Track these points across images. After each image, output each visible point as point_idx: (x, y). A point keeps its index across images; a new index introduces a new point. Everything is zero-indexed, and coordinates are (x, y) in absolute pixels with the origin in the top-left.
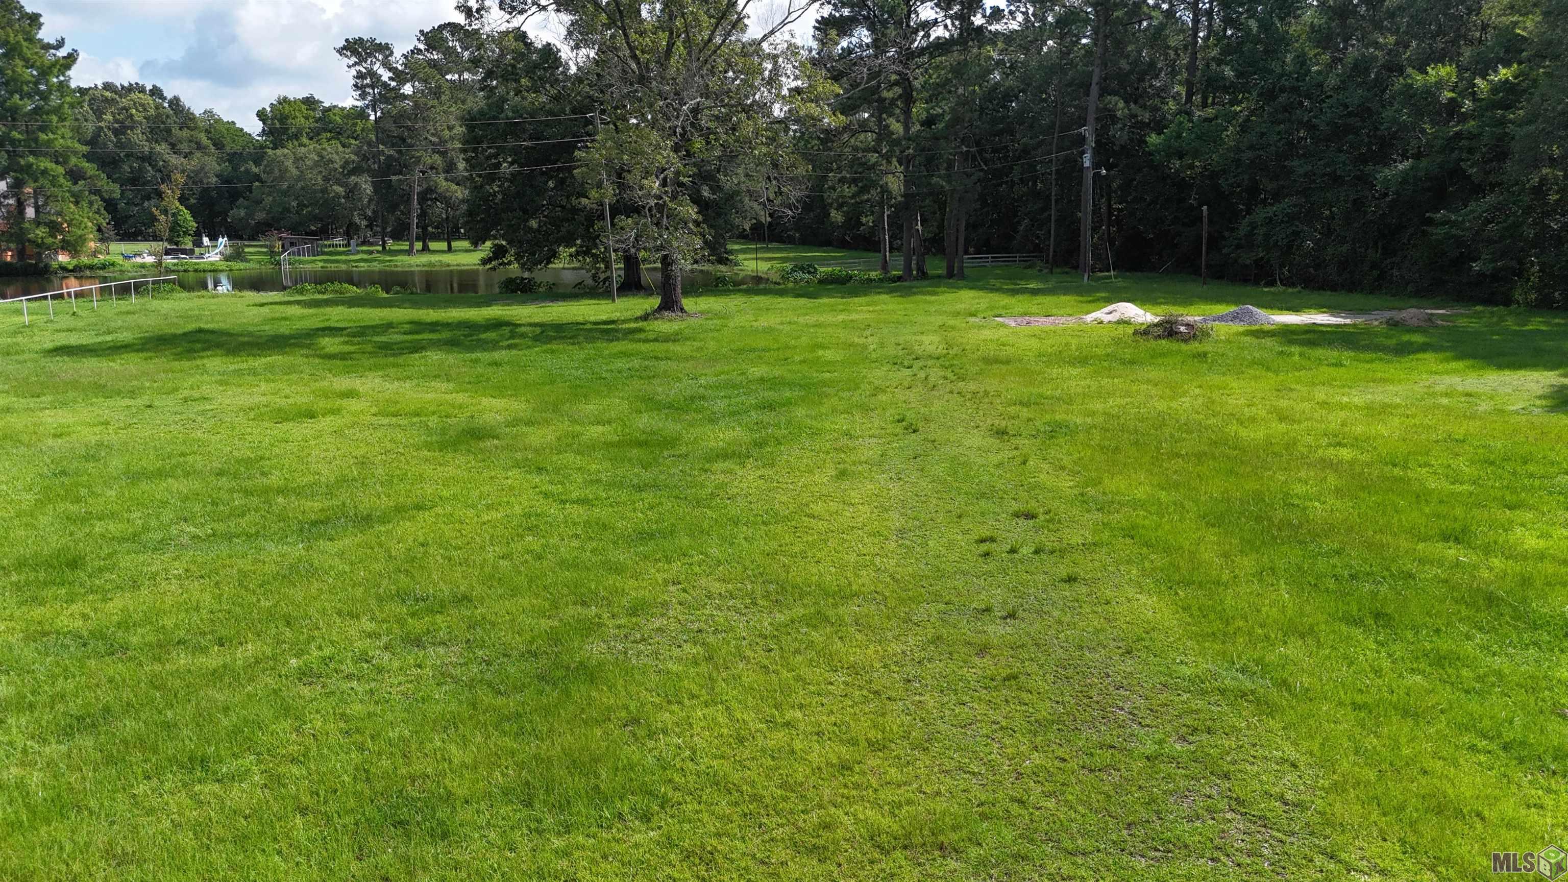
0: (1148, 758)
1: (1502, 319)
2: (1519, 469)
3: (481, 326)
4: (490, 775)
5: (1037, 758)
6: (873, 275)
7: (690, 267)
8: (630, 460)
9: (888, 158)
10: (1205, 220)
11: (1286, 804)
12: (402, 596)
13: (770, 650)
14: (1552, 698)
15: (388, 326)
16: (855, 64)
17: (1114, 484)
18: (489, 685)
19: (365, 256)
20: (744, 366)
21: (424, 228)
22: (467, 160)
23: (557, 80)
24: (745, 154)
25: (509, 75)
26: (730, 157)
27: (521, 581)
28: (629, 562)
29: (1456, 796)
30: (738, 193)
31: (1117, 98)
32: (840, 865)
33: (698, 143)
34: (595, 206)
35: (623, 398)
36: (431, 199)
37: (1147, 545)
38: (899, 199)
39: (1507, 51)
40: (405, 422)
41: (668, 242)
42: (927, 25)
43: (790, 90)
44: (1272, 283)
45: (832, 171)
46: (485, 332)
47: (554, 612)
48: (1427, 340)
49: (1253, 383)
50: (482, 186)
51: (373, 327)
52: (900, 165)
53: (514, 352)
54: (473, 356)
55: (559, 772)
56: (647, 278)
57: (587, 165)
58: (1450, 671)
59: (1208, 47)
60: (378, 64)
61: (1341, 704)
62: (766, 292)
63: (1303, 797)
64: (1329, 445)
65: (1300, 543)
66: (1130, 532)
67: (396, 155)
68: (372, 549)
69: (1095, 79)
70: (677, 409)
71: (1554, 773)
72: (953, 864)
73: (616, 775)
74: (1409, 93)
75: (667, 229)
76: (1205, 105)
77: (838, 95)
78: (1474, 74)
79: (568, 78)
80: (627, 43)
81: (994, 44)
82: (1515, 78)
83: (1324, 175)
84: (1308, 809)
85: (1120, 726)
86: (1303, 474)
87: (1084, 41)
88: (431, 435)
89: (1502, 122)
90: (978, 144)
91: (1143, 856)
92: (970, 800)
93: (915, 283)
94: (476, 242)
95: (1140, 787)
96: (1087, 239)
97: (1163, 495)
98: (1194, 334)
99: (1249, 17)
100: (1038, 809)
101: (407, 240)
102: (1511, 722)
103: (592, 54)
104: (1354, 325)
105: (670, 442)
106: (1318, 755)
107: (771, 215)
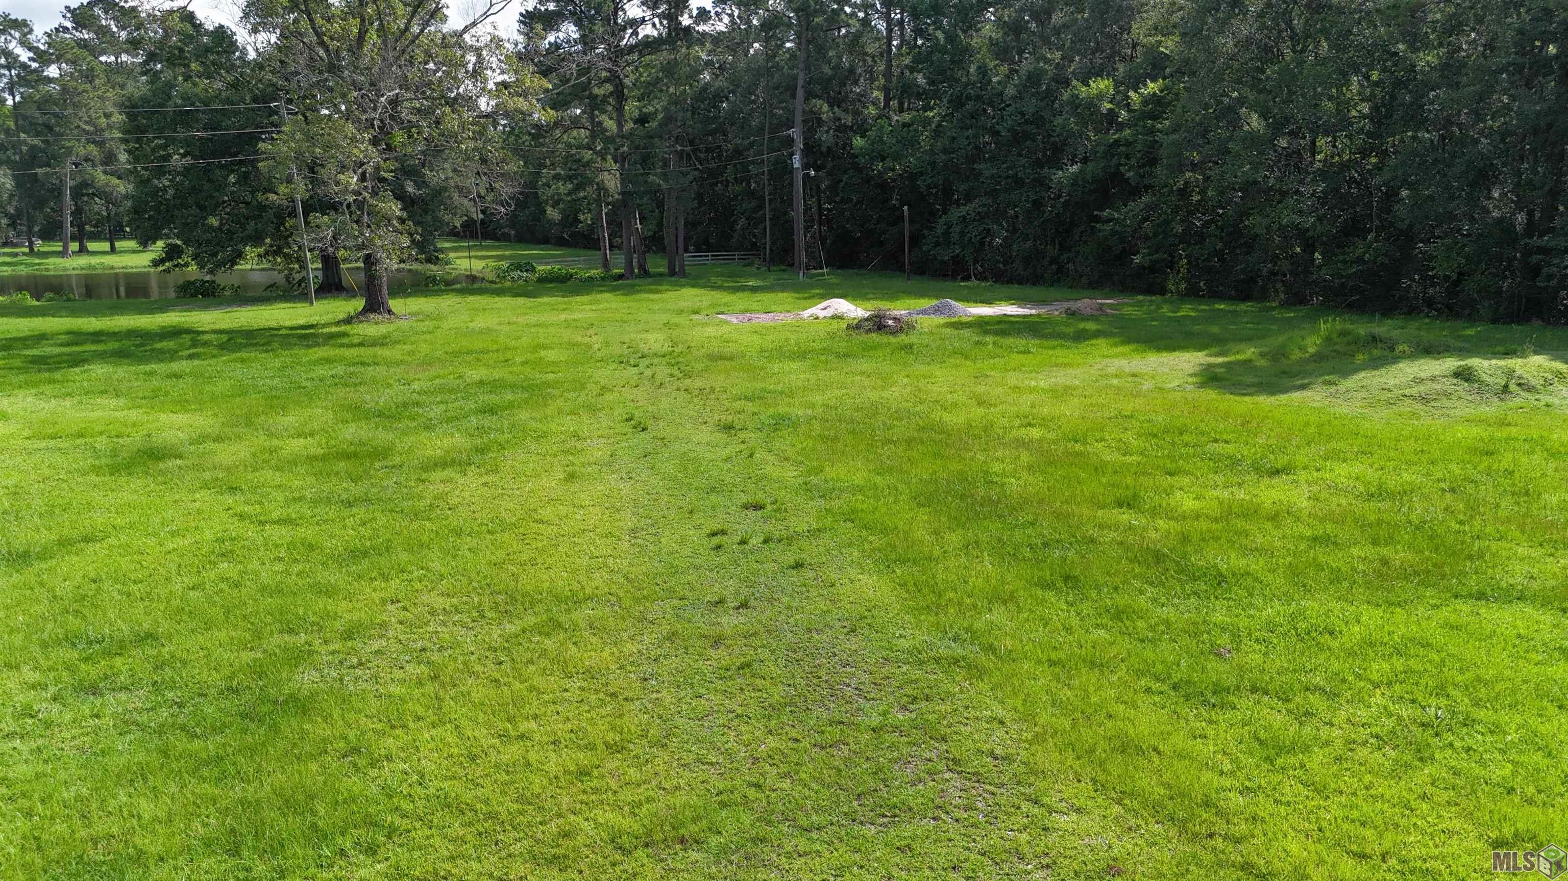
0: (873, 730)
1: (1159, 307)
2: (1176, 439)
3: (157, 334)
4: (188, 826)
5: (772, 742)
6: (593, 272)
7: (396, 266)
8: (337, 474)
9: (603, 155)
10: (907, 219)
11: (996, 758)
12: (71, 639)
13: (500, 663)
14: (1210, 640)
15: (40, 338)
16: (563, 59)
17: (835, 472)
18: (183, 728)
19: (8, 259)
20: (461, 369)
21: (81, 227)
22: (129, 152)
23: (233, 66)
24: (451, 148)
25: (176, 58)
26: (435, 151)
27: (217, 613)
28: (341, 582)
29: (1137, 735)
30: (445, 189)
31: (821, 102)
32: (581, 872)
33: (399, 137)
34: (285, 203)
35: (326, 408)
36: (88, 195)
37: (865, 527)
38: (617, 196)
39: (1154, 66)
40: (67, 445)
41: (371, 240)
42: (635, 23)
43: (496, 84)
44: (967, 278)
45: (545, 167)
46: (160, 341)
47: (256, 643)
48: (1099, 327)
49: (954, 372)
50: (148, 180)
51: (20, 339)
52: (616, 162)
53: (196, 362)
54: (148, 368)
55: (270, 815)
56: (348, 279)
57: (274, 158)
58: (1128, 623)
59: (902, 55)
60: (14, 43)
61: (1039, 662)
62: (482, 292)
63: (1010, 751)
64: (1021, 426)
65: (999, 517)
66: (850, 516)
67: (43, 146)
68: (32, 589)
69: (800, 82)
70: (388, 417)
71: (1214, 706)
72: (694, 855)
73: (336, 810)
74: (1075, 104)
75: (369, 226)
76: (901, 110)
77: (547, 91)
78: (1128, 88)
79: (246, 63)
80: (313, 28)
81: (703, 44)
82: (1161, 91)
83: (1008, 177)
84: (1014, 761)
85: (847, 702)
86: (999, 454)
87: (788, 45)
88: (99, 458)
89: (1152, 131)
90: (692, 143)
91: (872, 824)
92: (709, 790)
93: (637, 281)
94: (145, 241)
95: (868, 758)
96: (801, 238)
97: (878, 479)
98: (902, 327)
99: (936, 29)
100: (775, 790)
101: (61, 240)
102: (1178, 665)
103: (273, 39)
104: (1039, 315)
105: (382, 453)
106: (1022, 710)
107: (483, 212)
